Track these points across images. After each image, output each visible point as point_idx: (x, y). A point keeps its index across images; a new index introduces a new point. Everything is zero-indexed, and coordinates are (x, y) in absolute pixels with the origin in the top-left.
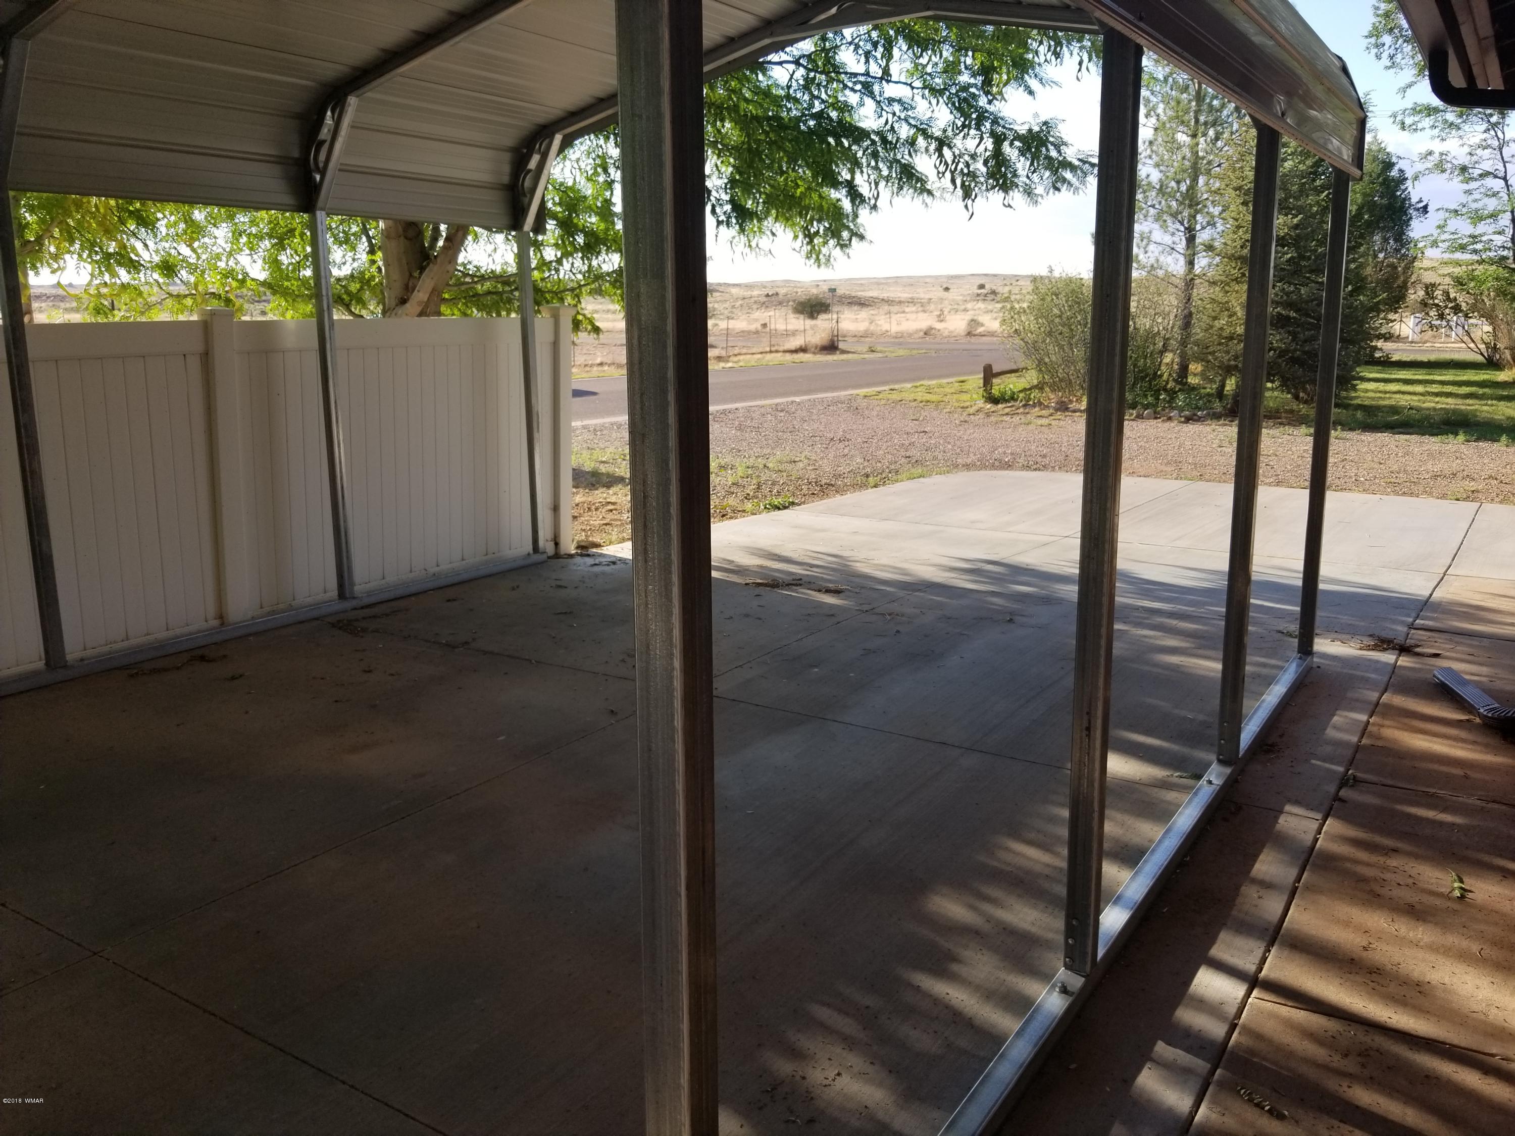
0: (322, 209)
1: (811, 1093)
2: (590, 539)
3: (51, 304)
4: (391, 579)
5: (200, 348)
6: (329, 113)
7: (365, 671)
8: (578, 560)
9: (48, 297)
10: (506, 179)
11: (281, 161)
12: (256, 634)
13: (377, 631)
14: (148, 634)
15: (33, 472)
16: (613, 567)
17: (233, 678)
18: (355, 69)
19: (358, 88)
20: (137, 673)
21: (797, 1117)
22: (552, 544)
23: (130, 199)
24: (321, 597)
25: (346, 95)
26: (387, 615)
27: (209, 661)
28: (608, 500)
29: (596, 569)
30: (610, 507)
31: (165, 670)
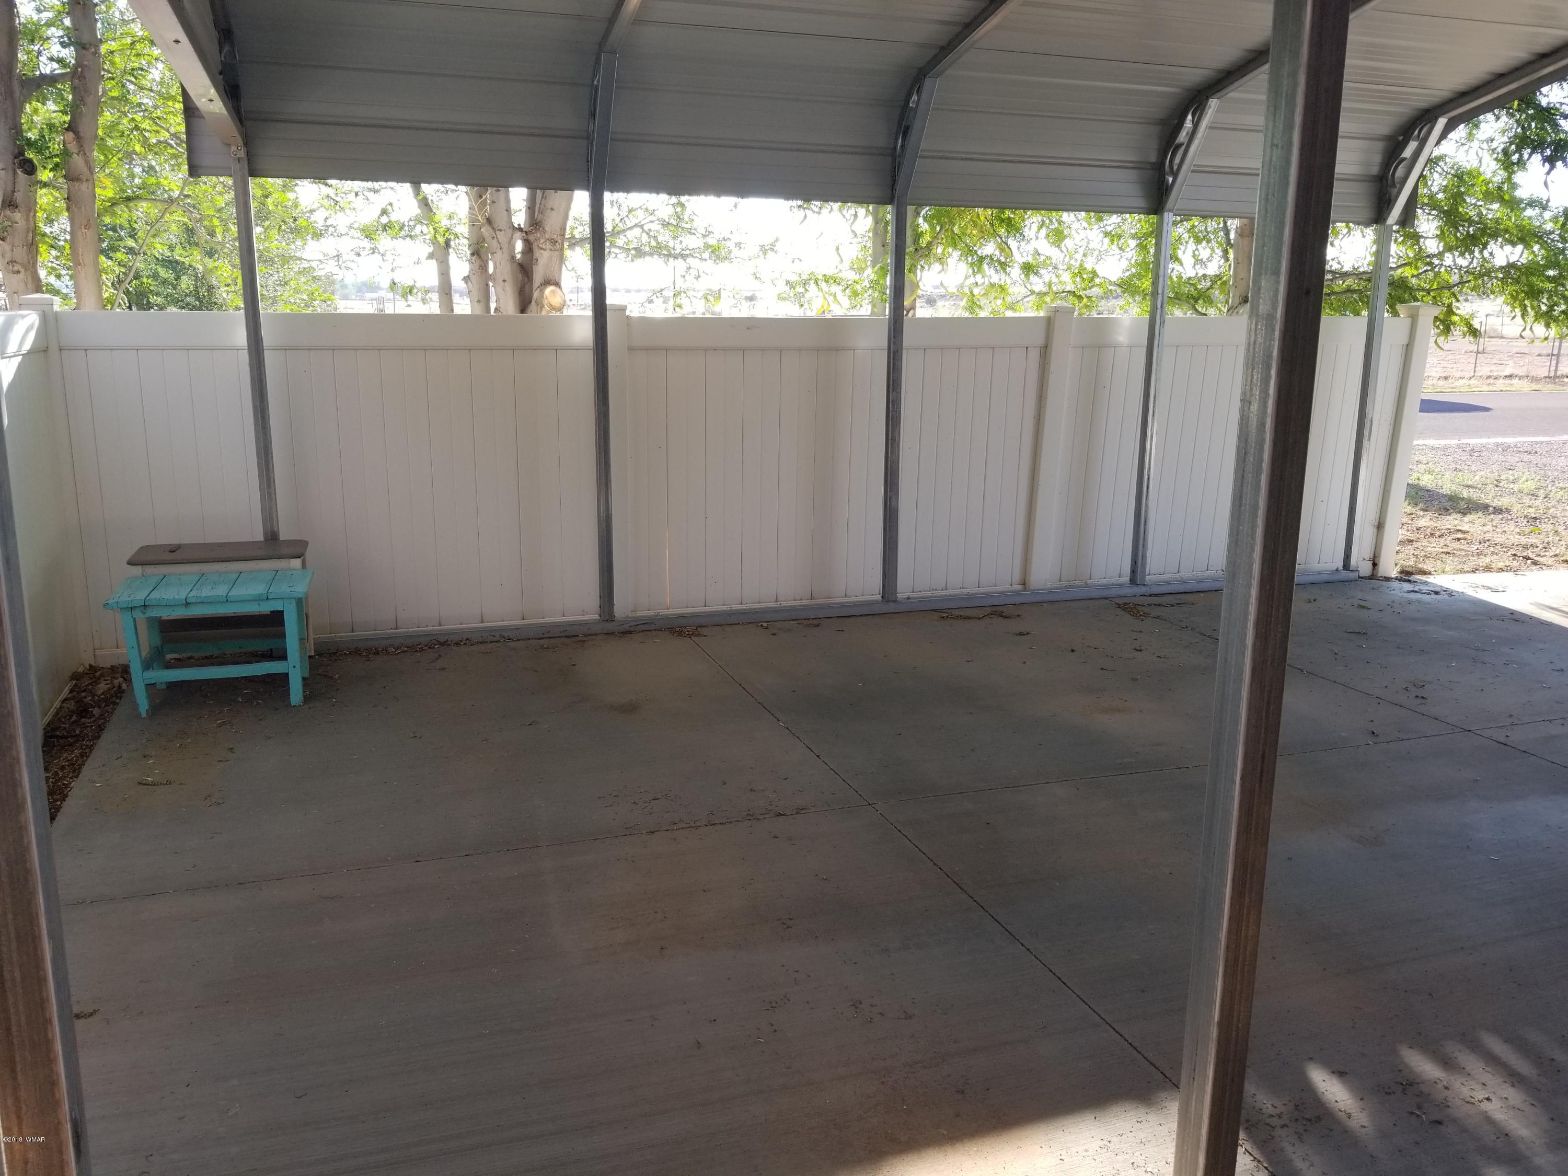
0: (1170, 211)
1: (1448, 1101)
2: (1420, 566)
3: (953, 303)
4: (1186, 574)
5: (1040, 341)
6: (1190, 117)
7: (1135, 649)
8: (1396, 584)
9: (952, 297)
10: (1375, 170)
11: (1137, 166)
12: (1051, 602)
13: (1158, 617)
14: (963, 588)
15: (894, 439)
16: (1433, 596)
17: (1021, 634)
18: (1220, 71)
19: (1219, 91)
20: (947, 617)
21: (1425, 1113)
22: (1370, 563)
23: (1002, 209)
24: (1115, 580)
25: (1207, 98)
26: (1172, 605)
27: (1005, 617)
28: (1459, 528)
29: (1413, 596)
30: (1460, 535)
31: (969, 618)
